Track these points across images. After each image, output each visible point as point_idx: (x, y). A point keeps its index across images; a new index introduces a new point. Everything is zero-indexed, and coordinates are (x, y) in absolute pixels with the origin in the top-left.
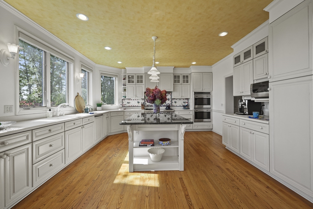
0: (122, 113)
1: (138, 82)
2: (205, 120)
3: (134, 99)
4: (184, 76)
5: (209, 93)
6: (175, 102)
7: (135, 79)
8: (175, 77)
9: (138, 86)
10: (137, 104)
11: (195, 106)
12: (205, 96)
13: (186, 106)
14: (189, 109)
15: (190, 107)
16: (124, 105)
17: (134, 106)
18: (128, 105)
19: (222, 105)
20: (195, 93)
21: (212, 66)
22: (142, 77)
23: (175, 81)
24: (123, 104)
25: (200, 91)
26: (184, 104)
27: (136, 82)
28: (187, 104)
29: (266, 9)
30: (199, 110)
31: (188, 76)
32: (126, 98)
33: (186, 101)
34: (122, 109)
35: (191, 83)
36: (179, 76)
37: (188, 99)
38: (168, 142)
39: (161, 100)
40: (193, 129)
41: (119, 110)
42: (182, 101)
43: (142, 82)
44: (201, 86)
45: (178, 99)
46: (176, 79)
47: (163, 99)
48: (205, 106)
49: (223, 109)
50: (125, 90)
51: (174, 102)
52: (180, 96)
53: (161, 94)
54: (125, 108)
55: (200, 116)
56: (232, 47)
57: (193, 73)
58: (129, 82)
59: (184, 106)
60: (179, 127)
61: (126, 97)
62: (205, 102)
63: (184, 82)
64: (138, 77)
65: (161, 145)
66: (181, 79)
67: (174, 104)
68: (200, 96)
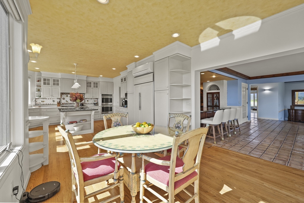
0: (39, 110)
1: (54, 84)
2: (109, 112)
3: (49, 98)
4: (94, 83)
5: (112, 95)
6: (88, 101)
7: (51, 82)
8: (87, 83)
9: (53, 87)
10: (52, 103)
11: (102, 104)
12: (109, 97)
13: (96, 103)
14: (98, 105)
15: (99, 104)
16: (37, 104)
17: (49, 104)
18: (42, 103)
19: (118, 102)
20: (102, 95)
21: (113, 78)
22: (58, 81)
23: (87, 86)
24: (36, 102)
25: (106, 93)
26: (94, 102)
27: (52, 84)
28: (96, 102)
29: (127, 66)
30: (105, 106)
31: (97, 83)
32: (42, 97)
33: (96, 100)
34: (37, 107)
35: (100, 88)
36: (91, 82)
37: (97, 99)
38: (85, 121)
39: (80, 100)
40: (100, 119)
41: (33, 107)
42: (93, 100)
43: (58, 84)
44: (106, 90)
45: (90, 98)
46: (89, 84)
47: (81, 99)
48: (109, 103)
49: (118, 105)
50: (39, 90)
51: (86, 101)
52: (92, 97)
53: (81, 97)
54: (40, 106)
55: (106, 110)
56: (120, 73)
57: (101, 82)
58: (45, 84)
59: (94, 104)
60: (91, 113)
61: (40, 96)
62: (109, 100)
63: (94, 87)
64: (54, 80)
65: (81, 122)
66: (92, 85)
67: (86, 102)
68: (105, 97)
